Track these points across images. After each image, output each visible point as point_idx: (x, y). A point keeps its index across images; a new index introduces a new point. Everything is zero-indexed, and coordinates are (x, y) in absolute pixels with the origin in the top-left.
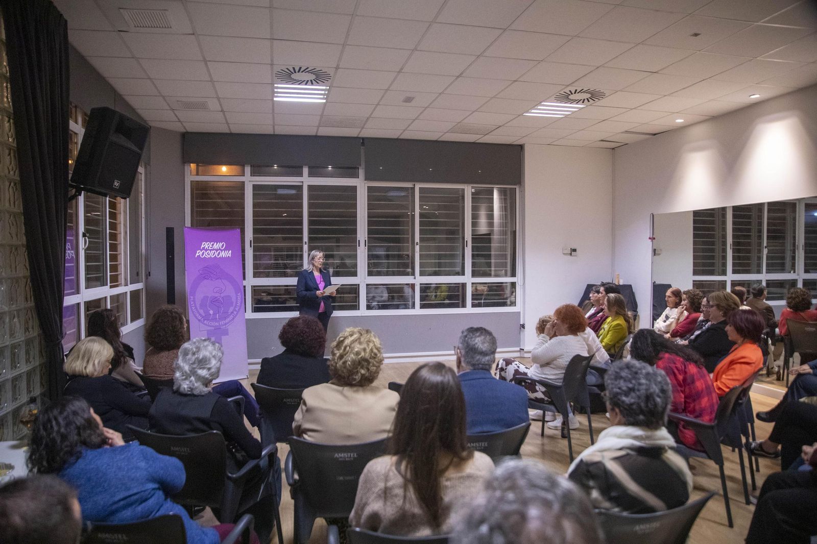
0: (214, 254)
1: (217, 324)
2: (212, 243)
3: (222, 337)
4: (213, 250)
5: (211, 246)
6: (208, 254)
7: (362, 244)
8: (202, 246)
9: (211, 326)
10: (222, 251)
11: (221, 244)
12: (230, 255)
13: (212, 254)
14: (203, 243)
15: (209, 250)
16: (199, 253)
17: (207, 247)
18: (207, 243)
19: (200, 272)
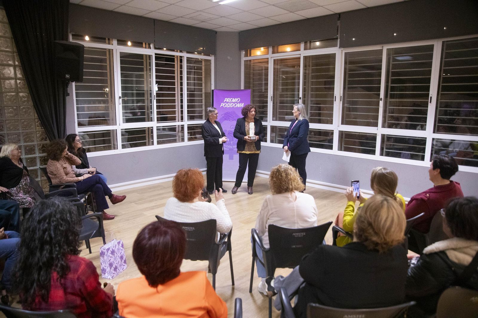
0: (232, 106)
1: (231, 147)
2: (231, 99)
3: (234, 155)
4: (232, 103)
5: (230, 100)
6: (228, 105)
7: (338, 99)
8: (225, 100)
9: (227, 148)
10: (237, 103)
11: (237, 99)
12: (243, 106)
13: (231, 105)
14: (226, 99)
15: (229, 103)
16: (222, 105)
17: (228, 101)
18: (228, 99)
19: (223, 116)
